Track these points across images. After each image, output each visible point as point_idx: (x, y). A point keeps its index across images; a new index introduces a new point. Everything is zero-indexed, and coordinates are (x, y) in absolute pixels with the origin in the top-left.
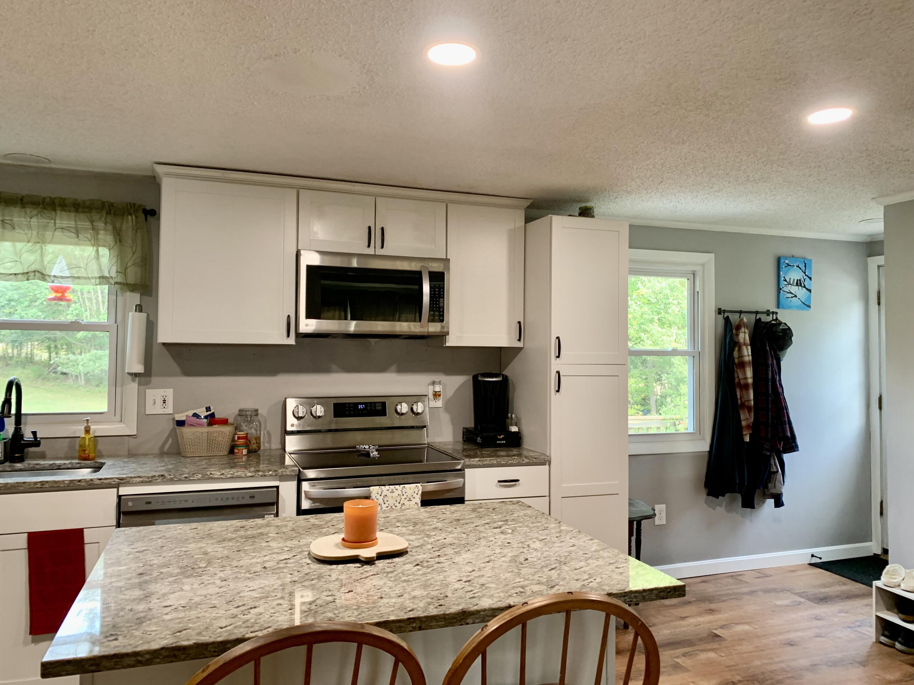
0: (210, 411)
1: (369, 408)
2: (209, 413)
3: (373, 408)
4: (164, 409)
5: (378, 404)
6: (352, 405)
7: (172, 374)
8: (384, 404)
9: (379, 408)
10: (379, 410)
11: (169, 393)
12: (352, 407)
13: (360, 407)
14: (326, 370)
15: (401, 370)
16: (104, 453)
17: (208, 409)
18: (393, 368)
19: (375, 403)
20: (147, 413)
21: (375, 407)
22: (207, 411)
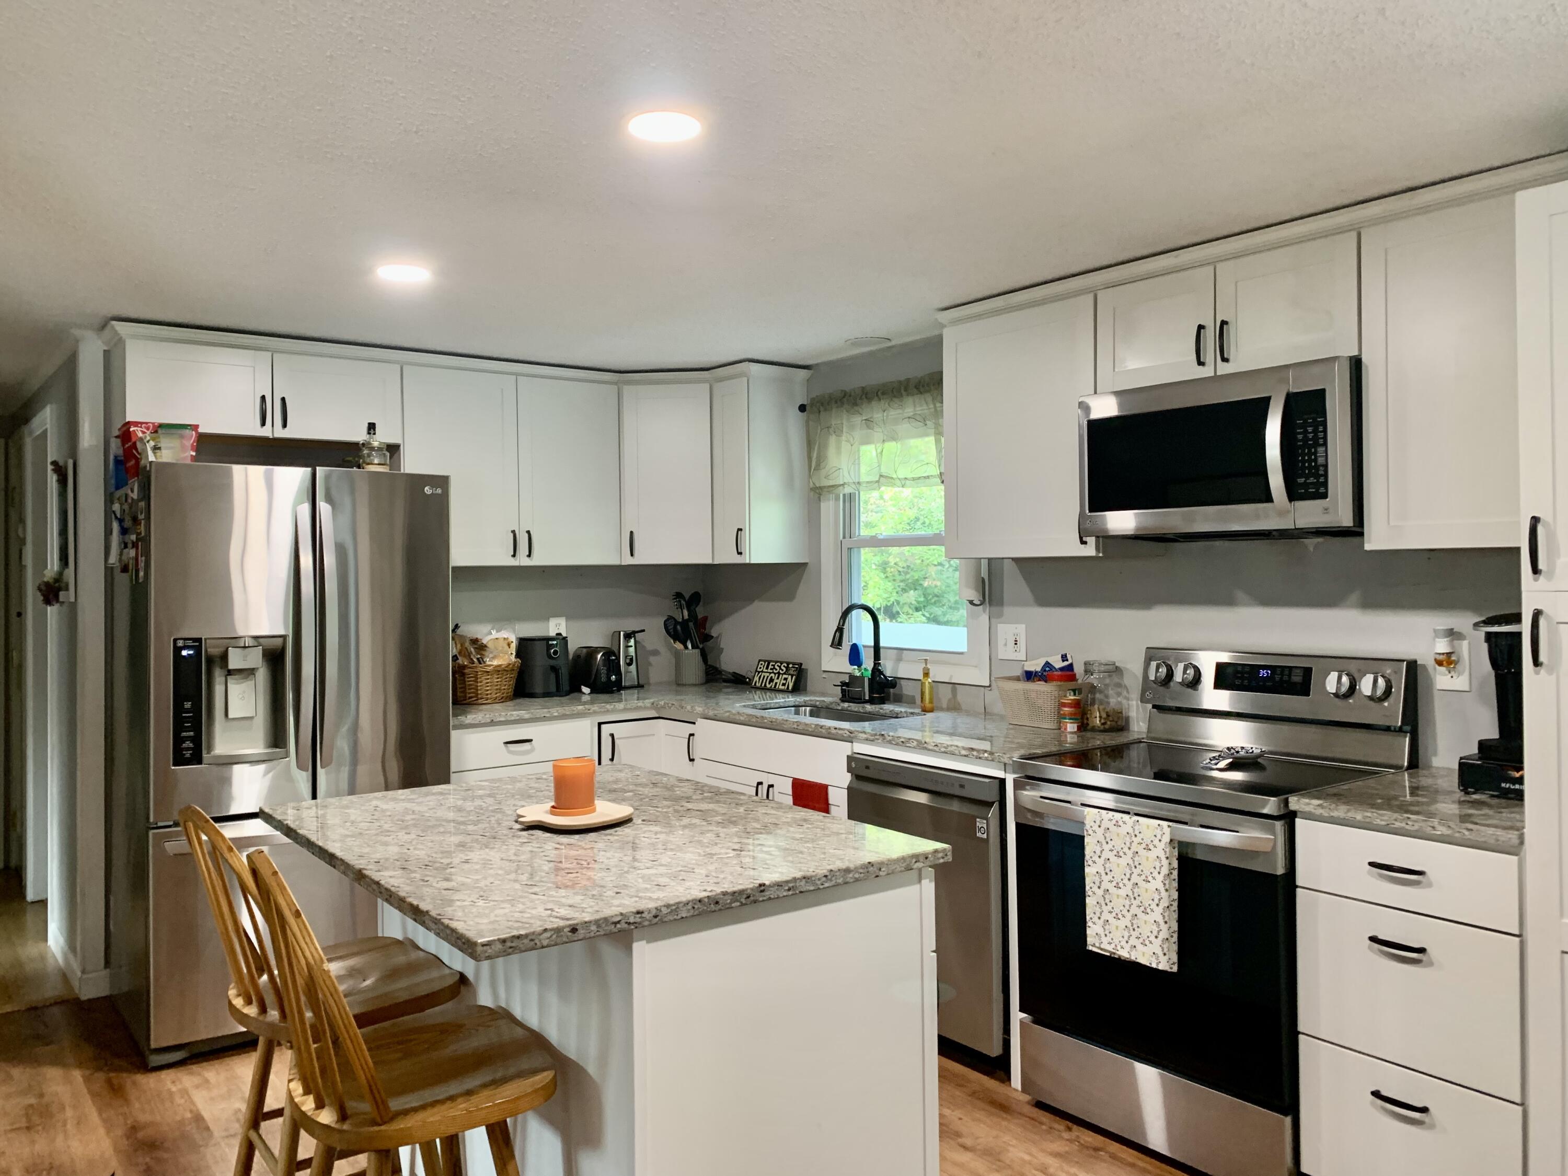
0: (1067, 660)
1: (1277, 678)
2: (1066, 663)
3: (1286, 678)
4: (1016, 654)
5: (1298, 671)
6: (1247, 669)
7: (1025, 604)
8: (1308, 672)
9: (1297, 678)
10: (1295, 683)
11: (1021, 629)
12: (1247, 673)
13: (1263, 673)
14: (1227, 601)
15: (1370, 603)
16: (963, 707)
17: (1064, 658)
18: (1354, 597)
19: (1290, 668)
20: (1000, 658)
21: (1290, 676)
22: (1063, 661)
